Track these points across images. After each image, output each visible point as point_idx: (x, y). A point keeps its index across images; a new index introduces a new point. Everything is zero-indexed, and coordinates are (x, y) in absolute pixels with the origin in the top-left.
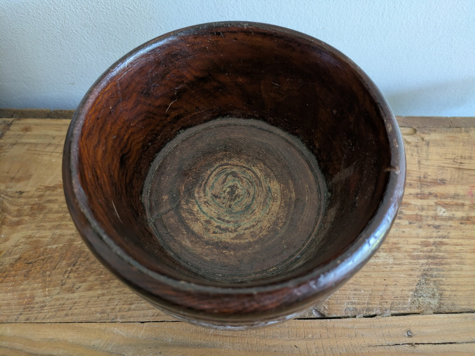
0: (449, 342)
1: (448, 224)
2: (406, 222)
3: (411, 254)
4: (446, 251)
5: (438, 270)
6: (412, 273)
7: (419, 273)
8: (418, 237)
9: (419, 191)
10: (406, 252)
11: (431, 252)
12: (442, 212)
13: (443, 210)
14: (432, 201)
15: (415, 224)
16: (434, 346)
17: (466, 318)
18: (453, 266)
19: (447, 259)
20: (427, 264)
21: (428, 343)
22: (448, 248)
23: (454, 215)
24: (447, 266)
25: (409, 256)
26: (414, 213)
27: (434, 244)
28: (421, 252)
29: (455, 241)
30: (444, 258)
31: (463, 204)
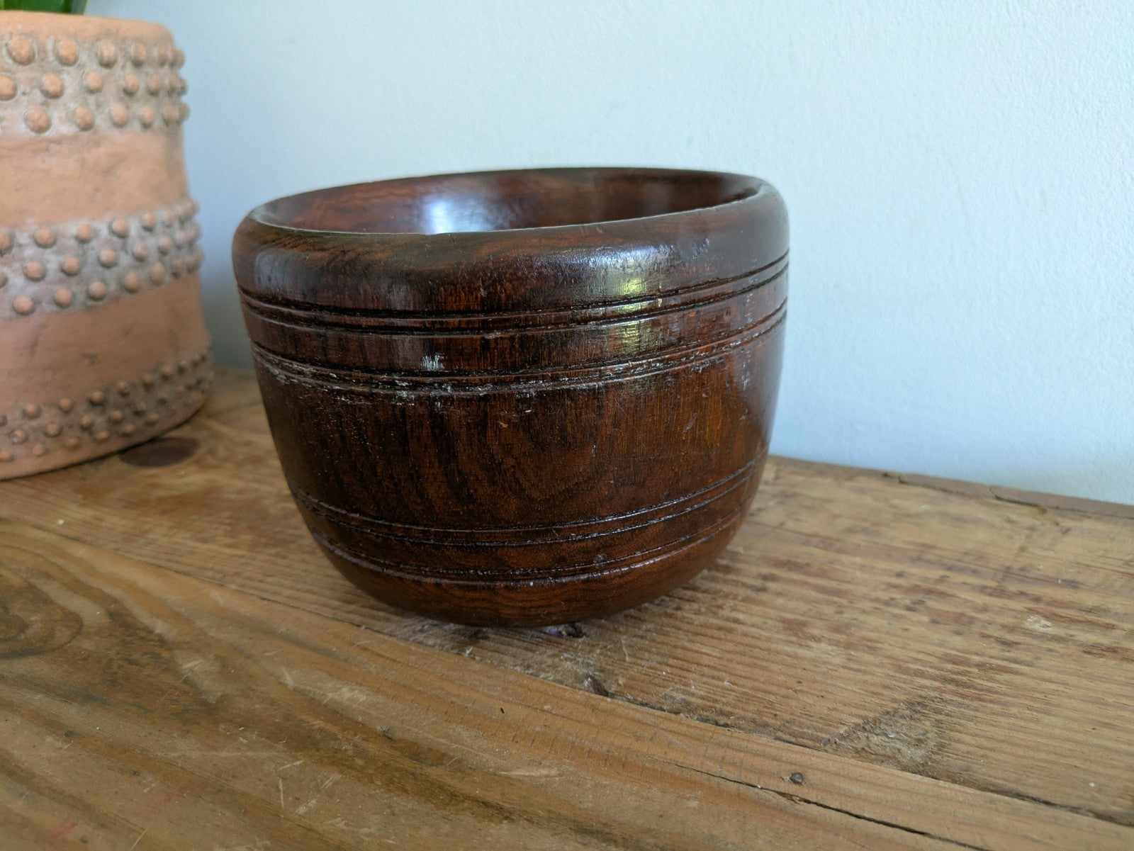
0: (905, 826)
1: (1045, 646)
2: (925, 619)
3: (901, 664)
4: (1008, 684)
5: (960, 705)
6: (885, 692)
7: (903, 698)
8: (941, 645)
9: (993, 584)
10: (889, 657)
11: (965, 675)
12: (1038, 624)
13: (1044, 622)
14: (1018, 605)
15: (947, 626)
16: (854, 819)
17: (992, 801)
18: (1014, 710)
19: (1005, 694)
20: (935, 689)
21: (839, 807)
22: (1017, 679)
23: (1072, 636)
24: (996, 707)
25: (892, 664)
26: (959, 610)
27: (981, 666)
28: (931, 667)
29: (1047, 674)
30: (997, 693)
31: (1114, 625)
